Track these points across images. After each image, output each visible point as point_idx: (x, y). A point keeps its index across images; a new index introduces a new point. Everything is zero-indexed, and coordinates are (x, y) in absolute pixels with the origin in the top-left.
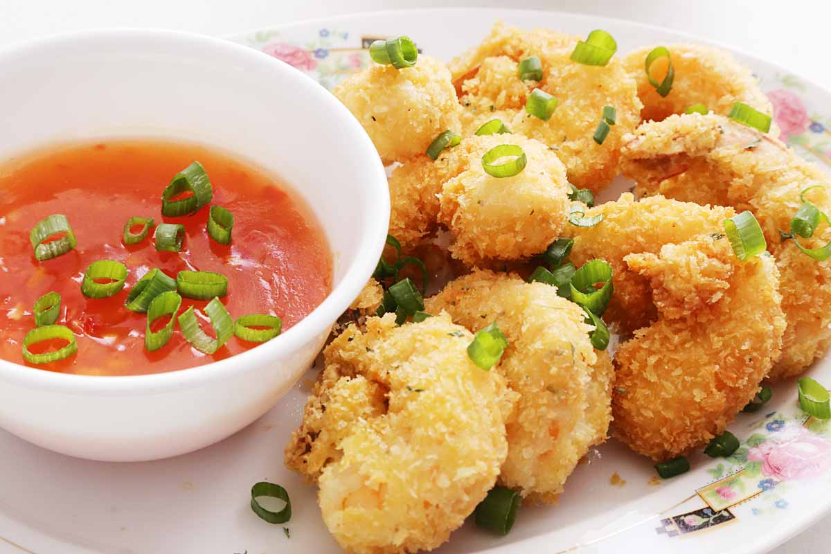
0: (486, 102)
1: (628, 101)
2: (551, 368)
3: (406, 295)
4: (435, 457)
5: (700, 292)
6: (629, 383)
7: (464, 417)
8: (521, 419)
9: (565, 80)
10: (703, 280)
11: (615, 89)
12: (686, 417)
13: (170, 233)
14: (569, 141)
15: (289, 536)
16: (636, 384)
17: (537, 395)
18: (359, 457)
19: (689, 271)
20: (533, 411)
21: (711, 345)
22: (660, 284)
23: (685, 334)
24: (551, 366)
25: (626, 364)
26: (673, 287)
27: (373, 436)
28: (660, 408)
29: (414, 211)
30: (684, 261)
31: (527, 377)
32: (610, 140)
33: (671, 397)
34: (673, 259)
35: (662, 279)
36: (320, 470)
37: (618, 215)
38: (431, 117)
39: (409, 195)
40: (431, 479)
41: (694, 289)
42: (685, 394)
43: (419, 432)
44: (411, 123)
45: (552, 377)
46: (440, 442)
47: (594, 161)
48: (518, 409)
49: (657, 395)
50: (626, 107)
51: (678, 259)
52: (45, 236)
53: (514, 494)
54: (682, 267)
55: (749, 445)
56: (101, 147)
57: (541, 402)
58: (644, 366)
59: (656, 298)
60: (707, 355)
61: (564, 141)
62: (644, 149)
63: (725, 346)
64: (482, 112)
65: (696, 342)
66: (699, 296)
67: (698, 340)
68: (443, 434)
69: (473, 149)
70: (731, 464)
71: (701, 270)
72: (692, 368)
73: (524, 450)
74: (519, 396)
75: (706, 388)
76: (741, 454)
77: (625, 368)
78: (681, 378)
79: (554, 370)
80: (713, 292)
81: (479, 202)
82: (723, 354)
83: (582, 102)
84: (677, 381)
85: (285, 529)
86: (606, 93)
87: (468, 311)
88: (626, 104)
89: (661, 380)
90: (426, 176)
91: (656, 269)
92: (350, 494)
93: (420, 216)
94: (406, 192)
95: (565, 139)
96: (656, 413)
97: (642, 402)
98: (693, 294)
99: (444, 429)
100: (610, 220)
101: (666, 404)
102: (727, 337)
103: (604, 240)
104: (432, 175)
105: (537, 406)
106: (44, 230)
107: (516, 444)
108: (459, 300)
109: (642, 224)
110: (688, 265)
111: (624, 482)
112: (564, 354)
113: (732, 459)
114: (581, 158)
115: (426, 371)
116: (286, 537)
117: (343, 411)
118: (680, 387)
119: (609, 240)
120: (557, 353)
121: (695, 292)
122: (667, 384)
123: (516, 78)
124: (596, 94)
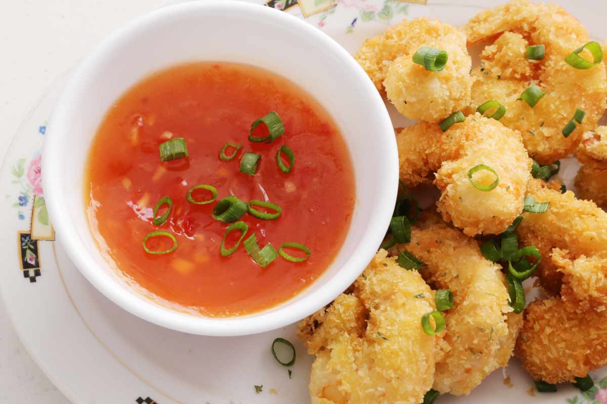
0: (496, 71)
1: (598, 103)
2: (474, 339)
3: (400, 231)
4: (383, 390)
5: (591, 301)
6: (530, 335)
7: (407, 370)
8: (448, 361)
9: (557, 71)
10: (595, 294)
11: (591, 92)
12: (560, 370)
13: (250, 165)
14: (546, 126)
15: (290, 378)
16: (534, 338)
17: (461, 352)
18: (338, 367)
19: (588, 284)
20: (456, 360)
21: (589, 334)
22: (568, 283)
23: (574, 322)
24: (475, 337)
25: (532, 321)
26: (575, 290)
27: (350, 354)
28: (545, 360)
29: (420, 164)
30: (588, 276)
31: (458, 337)
32: (574, 135)
33: (553, 357)
34: (580, 272)
35: (570, 280)
36: (315, 355)
37: (558, 210)
38: (447, 108)
39: (419, 152)
40: (378, 402)
41: (588, 298)
42: (563, 360)
43: (378, 369)
44: (430, 112)
45: (473, 344)
46: (389, 381)
47: (558, 147)
48: (448, 355)
49: (545, 353)
50: (594, 108)
51: (584, 274)
52: (168, 153)
53: (435, 394)
54: (584, 280)
55: (600, 385)
56: (217, 67)
57: (463, 357)
58: (542, 330)
59: (563, 291)
60: (585, 340)
61: (542, 126)
62: (595, 152)
63: (599, 337)
64: (491, 78)
65: (580, 328)
66: (590, 304)
67: (583, 328)
68: (391, 378)
69: (470, 138)
70: (583, 399)
71: (596, 288)
72: (571, 346)
73: (445, 379)
74: (450, 348)
75: (577, 362)
76: (592, 392)
77: (530, 325)
78: (563, 349)
79: (475, 342)
80: (600, 304)
81: (460, 198)
82: (596, 342)
83: (563, 98)
84: (560, 350)
85: (289, 371)
86: (583, 94)
87: (436, 261)
88: (594, 105)
89: (550, 345)
90: (434, 145)
91: (568, 271)
92: (328, 386)
93: (424, 168)
94: (418, 150)
95: (542, 125)
96: (541, 361)
97: (534, 351)
98: (587, 302)
99: (393, 375)
100: (553, 213)
101: (549, 359)
102: (601, 332)
103: (543, 225)
104: (438, 145)
105: (460, 359)
106: (168, 148)
107: (441, 373)
108: (432, 251)
109: (572, 226)
110: (589, 280)
111: (512, 386)
112: (486, 332)
113: (585, 393)
114: (550, 143)
115: (392, 325)
116: (289, 378)
117: (336, 322)
118: (561, 354)
119: (547, 226)
120: (482, 330)
121: (588, 301)
122: (553, 348)
123: (523, 59)
124: (576, 92)
